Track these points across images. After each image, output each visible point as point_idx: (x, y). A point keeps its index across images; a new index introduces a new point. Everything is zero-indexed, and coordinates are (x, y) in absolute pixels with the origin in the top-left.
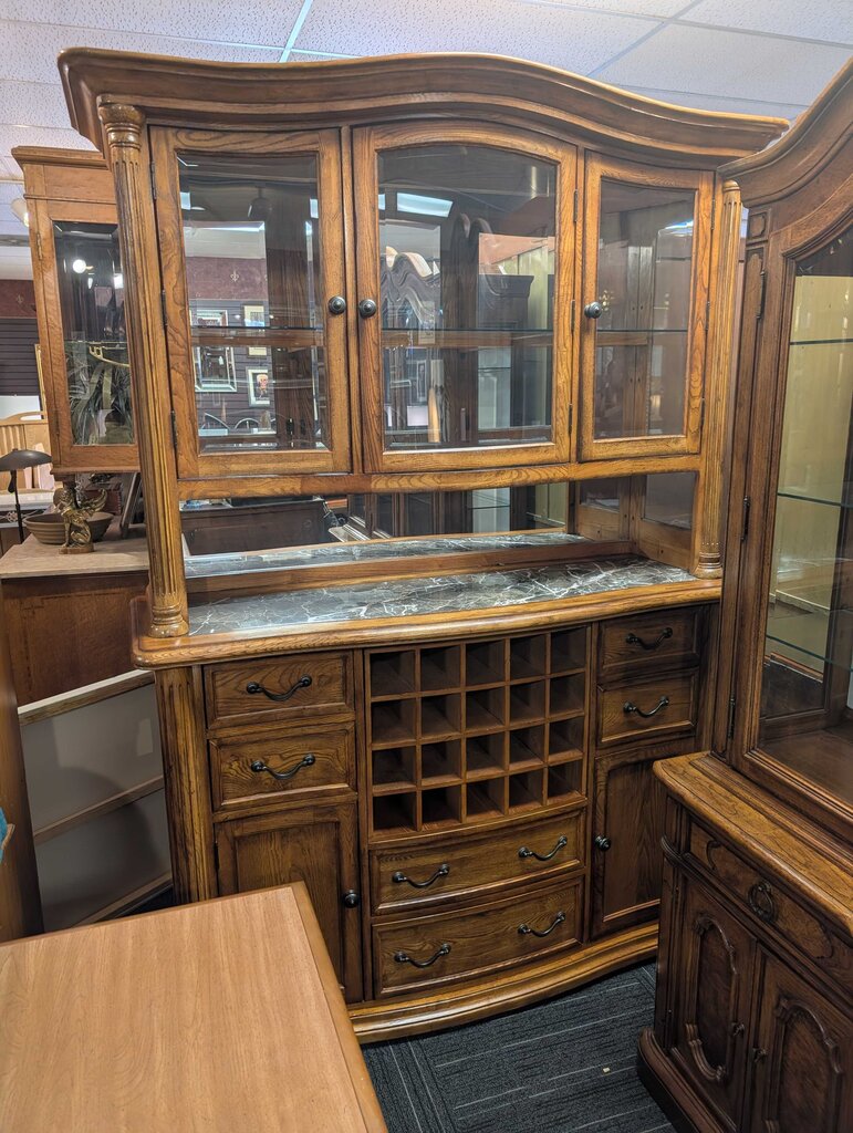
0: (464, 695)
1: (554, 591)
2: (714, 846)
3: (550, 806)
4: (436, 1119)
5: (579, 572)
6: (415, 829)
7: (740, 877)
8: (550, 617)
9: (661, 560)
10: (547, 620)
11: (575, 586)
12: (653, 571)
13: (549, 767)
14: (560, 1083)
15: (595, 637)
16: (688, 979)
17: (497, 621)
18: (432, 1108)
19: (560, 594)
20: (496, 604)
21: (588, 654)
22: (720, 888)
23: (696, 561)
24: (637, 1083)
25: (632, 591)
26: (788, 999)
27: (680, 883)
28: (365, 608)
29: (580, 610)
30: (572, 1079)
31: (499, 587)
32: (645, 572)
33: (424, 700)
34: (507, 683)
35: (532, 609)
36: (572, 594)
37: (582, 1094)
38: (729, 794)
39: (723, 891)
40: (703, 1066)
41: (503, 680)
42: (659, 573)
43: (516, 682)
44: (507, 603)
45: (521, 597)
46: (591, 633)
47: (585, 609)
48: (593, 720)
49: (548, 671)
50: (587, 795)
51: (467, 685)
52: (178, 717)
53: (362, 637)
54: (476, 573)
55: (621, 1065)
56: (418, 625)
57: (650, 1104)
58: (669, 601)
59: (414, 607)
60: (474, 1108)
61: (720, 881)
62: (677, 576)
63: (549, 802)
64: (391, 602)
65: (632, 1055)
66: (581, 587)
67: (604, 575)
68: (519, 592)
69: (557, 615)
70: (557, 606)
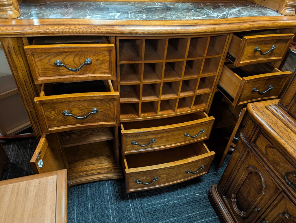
0: (164, 64)
1: (215, 15)
2: (270, 147)
3: (193, 110)
4: (138, 208)
5: (226, 6)
6: (138, 115)
7: (282, 164)
8: (214, 28)
9: (262, 5)
10: (212, 30)
11: (225, 13)
12: (260, 10)
13: (196, 96)
14: (181, 198)
15: (230, 40)
16: (238, 183)
17: (187, 28)
18: (137, 204)
19: (218, 16)
20: (187, 18)
21: (225, 48)
22: (268, 163)
23: (284, 6)
24: (208, 200)
25: (253, 19)
26: (289, 215)
27: (246, 153)
28: (119, 14)
29: (229, 26)
30: (185, 197)
31: (188, 10)
32: (256, 10)
33: (145, 64)
34: (186, 59)
35: (205, 23)
36: (224, 16)
37: (188, 203)
38: (285, 127)
39: (269, 165)
40: (236, 209)
41: (183, 57)
42: (263, 10)
43: (190, 59)
44: (192, 18)
45: (199, 16)
46: (229, 38)
47: (231, 25)
48: (219, 77)
49: (205, 55)
50: (208, 106)
51: (167, 59)
52: (17, 64)
53: (113, 30)
54: (177, 2)
55: (203, 193)
56: (145, 26)
57: (211, 209)
58: (270, 25)
59: (144, 16)
60: (151, 205)
61: (268, 160)
62: (271, 13)
63: (193, 108)
64: (133, 12)
65: (207, 190)
66: (228, 14)
67: (237, 9)
68: (198, 13)
69: (218, 28)
70: (218, 22)
